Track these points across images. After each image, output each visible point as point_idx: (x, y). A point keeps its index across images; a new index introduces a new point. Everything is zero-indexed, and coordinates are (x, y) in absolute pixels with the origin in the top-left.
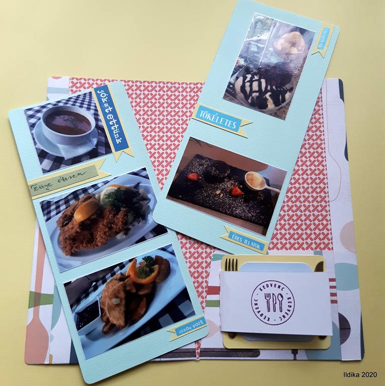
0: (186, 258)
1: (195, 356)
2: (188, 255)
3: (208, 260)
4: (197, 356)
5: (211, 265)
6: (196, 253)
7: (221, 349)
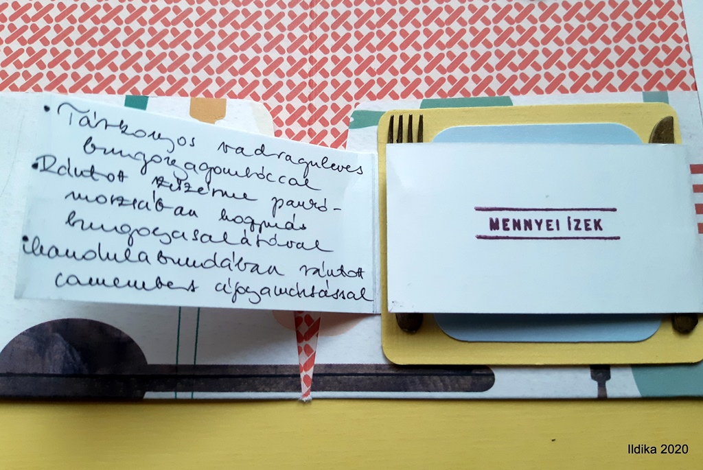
0: (278, 122)
1: (299, 389)
2: (284, 115)
3: (341, 127)
4: (305, 388)
5: (348, 140)
6: (307, 111)
7: (377, 367)
